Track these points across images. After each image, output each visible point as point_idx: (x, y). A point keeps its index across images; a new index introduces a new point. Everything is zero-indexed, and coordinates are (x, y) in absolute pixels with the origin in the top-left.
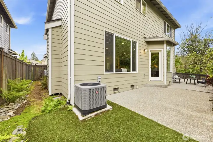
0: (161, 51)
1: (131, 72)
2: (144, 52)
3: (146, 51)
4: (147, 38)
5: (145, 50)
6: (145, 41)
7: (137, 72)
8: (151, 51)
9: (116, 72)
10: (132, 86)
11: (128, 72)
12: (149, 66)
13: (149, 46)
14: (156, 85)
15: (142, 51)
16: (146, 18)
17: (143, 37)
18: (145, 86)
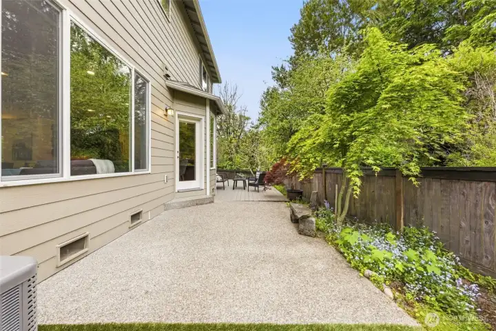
0: (199, 120)
1: (133, 172)
2: (166, 115)
3: (170, 112)
4: (171, 80)
5: (166, 110)
6: (167, 87)
7: (150, 171)
8: (179, 116)
9: (73, 173)
10: (135, 217)
11: (116, 172)
12: (174, 154)
13: (175, 102)
14: (193, 201)
15: (161, 113)
16: (170, 25)
17: (162, 74)
18: (167, 207)
